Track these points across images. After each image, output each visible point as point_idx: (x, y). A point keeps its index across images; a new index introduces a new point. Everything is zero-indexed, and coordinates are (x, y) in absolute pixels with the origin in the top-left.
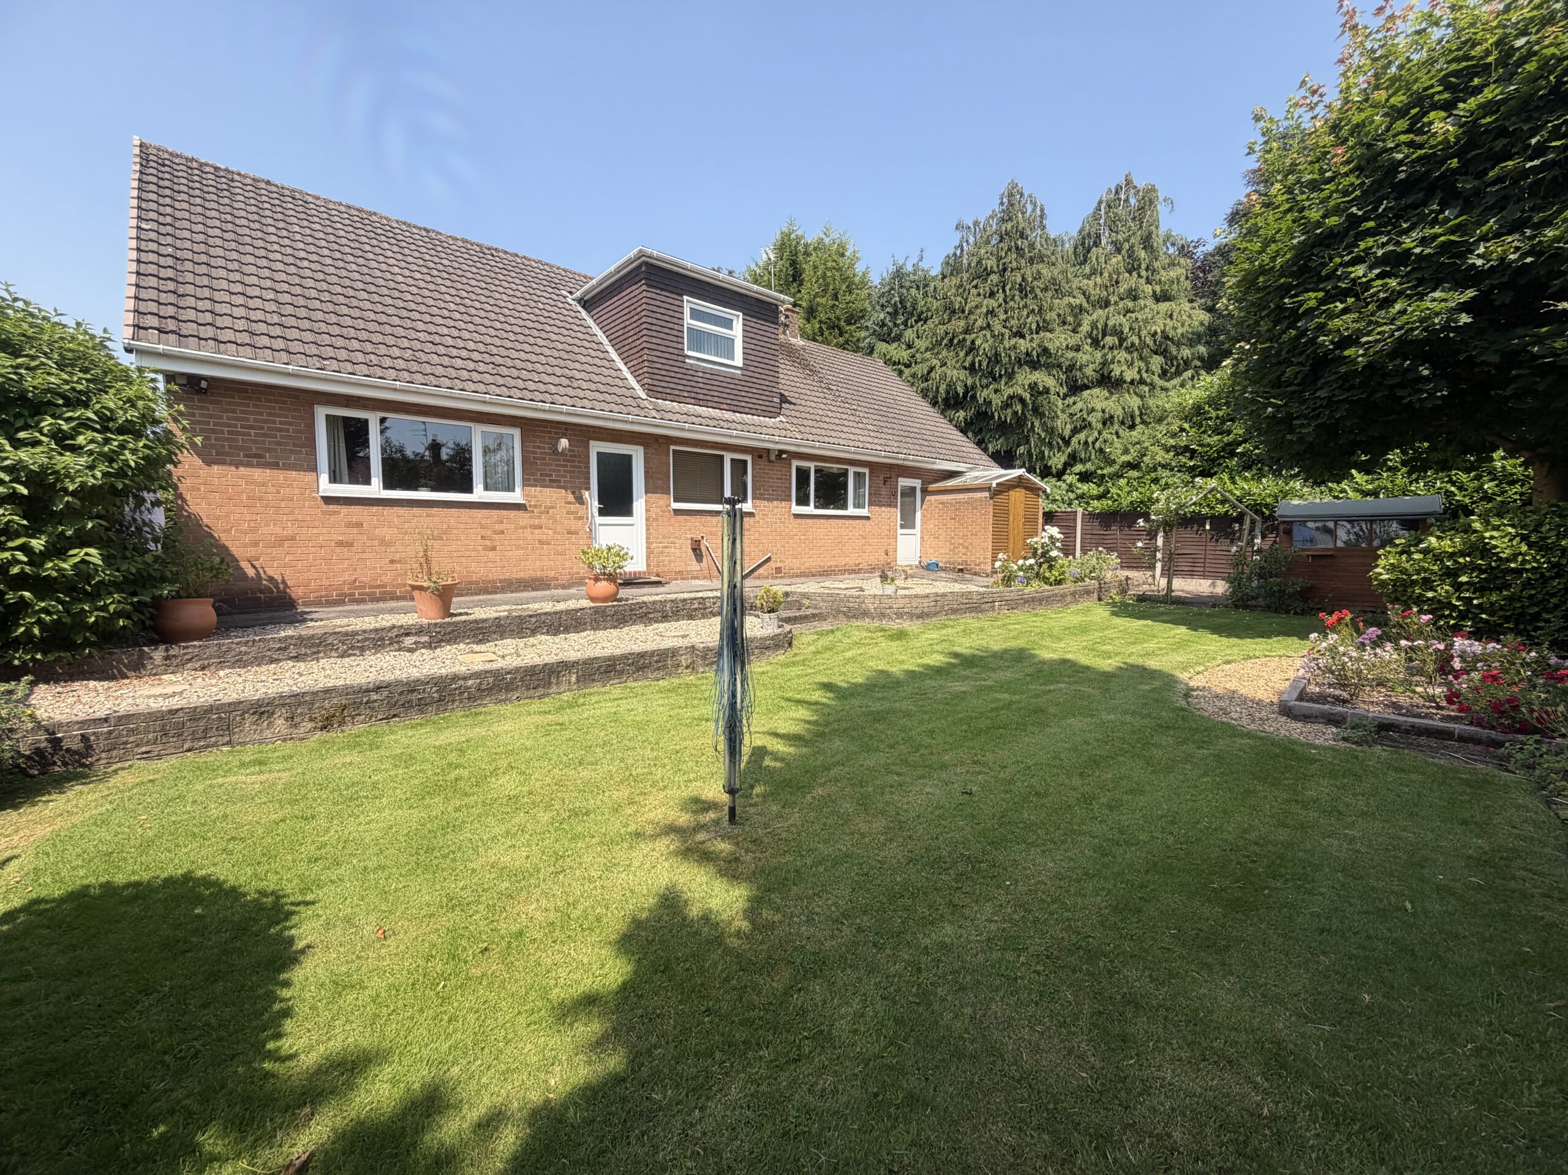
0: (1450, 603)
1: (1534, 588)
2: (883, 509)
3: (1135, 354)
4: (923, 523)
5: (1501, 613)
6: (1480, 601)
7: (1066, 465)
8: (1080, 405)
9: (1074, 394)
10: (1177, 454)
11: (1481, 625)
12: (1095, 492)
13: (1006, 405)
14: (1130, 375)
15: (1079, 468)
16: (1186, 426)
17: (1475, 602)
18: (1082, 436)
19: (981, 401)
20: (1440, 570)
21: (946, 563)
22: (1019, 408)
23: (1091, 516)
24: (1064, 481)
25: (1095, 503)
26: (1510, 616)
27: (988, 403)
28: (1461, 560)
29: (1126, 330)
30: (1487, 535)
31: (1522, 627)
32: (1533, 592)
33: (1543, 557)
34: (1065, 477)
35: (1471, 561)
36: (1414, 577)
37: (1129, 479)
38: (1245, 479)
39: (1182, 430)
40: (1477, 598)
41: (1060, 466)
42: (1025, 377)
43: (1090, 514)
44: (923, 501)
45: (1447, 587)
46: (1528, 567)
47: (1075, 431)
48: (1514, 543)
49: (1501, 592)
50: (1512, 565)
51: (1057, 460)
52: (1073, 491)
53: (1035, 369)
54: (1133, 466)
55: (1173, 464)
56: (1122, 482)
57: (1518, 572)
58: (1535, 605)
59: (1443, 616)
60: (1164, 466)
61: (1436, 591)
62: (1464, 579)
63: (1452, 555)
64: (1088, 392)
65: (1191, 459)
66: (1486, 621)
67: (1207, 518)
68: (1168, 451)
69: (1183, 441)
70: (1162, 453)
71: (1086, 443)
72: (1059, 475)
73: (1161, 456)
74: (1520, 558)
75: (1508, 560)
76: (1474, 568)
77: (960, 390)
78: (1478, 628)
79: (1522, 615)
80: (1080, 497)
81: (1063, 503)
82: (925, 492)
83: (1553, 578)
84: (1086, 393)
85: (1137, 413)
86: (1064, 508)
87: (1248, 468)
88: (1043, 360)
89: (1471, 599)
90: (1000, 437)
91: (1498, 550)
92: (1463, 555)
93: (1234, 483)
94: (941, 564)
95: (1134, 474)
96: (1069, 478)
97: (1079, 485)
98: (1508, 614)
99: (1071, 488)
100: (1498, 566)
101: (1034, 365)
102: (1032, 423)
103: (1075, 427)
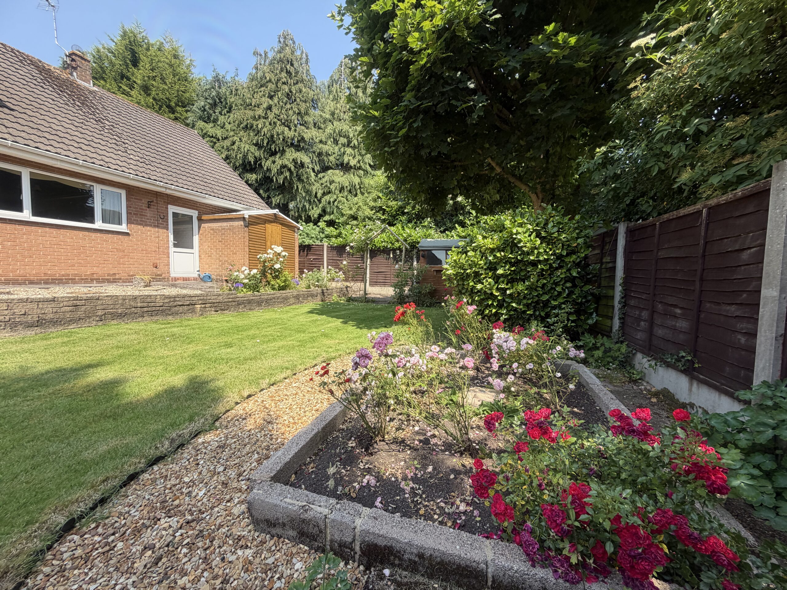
0: (492, 294)
1: (545, 279)
2: (148, 228)
3: (356, 150)
4: (201, 244)
5: (525, 301)
6: (511, 291)
7: (320, 216)
8: (326, 178)
9: (324, 172)
10: (377, 212)
11: (512, 313)
12: (335, 234)
13: (280, 172)
14: (353, 163)
15: (327, 218)
16: (380, 195)
17: (508, 292)
18: (327, 198)
19: (265, 168)
20: (485, 264)
21: (217, 275)
22: (288, 174)
23: (332, 248)
24: (318, 226)
25: (333, 239)
26: (531, 304)
27: (269, 170)
28: (498, 255)
29: (351, 135)
30: (514, 231)
31: (537, 313)
32: (545, 282)
33: (551, 250)
34: (319, 224)
35: (505, 255)
36: (468, 271)
37: (352, 225)
38: (409, 228)
39: (379, 197)
40: (509, 289)
41: (316, 216)
42: (291, 154)
43: (331, 247)
44: (199, 227)
45: (490, 280)
46: (541, 258)
47: (324, 194)
48: (532, 237)
49: (524, 282)
50: (532, 258)
51: (315, 212)
52: (323, 233)
53: (299, 151)
54: (355, 218)
55: (374, 217)
56: (348, 227)
57: (534, 264)
58: (546, 293)
59: (488, 306)
60: (370, 219)
61: (483, 284)
62: (500, 272)
63: (492, 251)
64: (331, 171)
65: (383, 214)
66: (515, 310)
67: (391, 250)
68: (372, 210)
69: (379, 203)
70: (369, 210)
71: (329, 203)
72: (316, 223)
73: (368, 212)
74: (536, 252)
75: (528, 254)
76: (508, 261)
77: (252, 160)
78: (510, 315)
79: (537, 303)
80: (328, 237)
81: (317, 239)
82: (200, 220)
83: (557, 269)
84: (330, 172)
85: (358, 187)
86: (318, 243)
87: (410, 221)
88: (302, 145)
89: (505, 290)
90: (279, 194)
91: (522, 244)
92: (499, 251)
93: (404, 230)
94: (213, 277)
95: (355, 222)
96: (322, 224)
97: (327, 229)
98: (530, 302)
99: (322, 231)
100: (522, 259)
101: (298, 148)
102: (297, 186)
103: (324, 193)
